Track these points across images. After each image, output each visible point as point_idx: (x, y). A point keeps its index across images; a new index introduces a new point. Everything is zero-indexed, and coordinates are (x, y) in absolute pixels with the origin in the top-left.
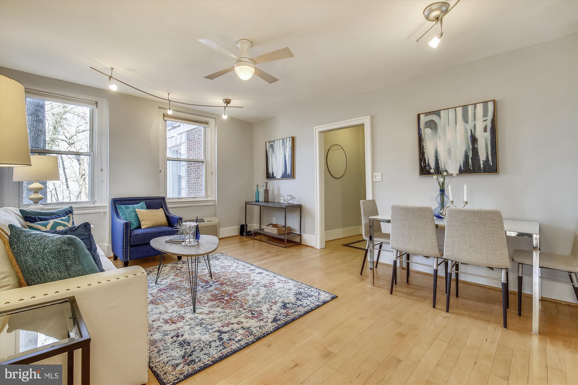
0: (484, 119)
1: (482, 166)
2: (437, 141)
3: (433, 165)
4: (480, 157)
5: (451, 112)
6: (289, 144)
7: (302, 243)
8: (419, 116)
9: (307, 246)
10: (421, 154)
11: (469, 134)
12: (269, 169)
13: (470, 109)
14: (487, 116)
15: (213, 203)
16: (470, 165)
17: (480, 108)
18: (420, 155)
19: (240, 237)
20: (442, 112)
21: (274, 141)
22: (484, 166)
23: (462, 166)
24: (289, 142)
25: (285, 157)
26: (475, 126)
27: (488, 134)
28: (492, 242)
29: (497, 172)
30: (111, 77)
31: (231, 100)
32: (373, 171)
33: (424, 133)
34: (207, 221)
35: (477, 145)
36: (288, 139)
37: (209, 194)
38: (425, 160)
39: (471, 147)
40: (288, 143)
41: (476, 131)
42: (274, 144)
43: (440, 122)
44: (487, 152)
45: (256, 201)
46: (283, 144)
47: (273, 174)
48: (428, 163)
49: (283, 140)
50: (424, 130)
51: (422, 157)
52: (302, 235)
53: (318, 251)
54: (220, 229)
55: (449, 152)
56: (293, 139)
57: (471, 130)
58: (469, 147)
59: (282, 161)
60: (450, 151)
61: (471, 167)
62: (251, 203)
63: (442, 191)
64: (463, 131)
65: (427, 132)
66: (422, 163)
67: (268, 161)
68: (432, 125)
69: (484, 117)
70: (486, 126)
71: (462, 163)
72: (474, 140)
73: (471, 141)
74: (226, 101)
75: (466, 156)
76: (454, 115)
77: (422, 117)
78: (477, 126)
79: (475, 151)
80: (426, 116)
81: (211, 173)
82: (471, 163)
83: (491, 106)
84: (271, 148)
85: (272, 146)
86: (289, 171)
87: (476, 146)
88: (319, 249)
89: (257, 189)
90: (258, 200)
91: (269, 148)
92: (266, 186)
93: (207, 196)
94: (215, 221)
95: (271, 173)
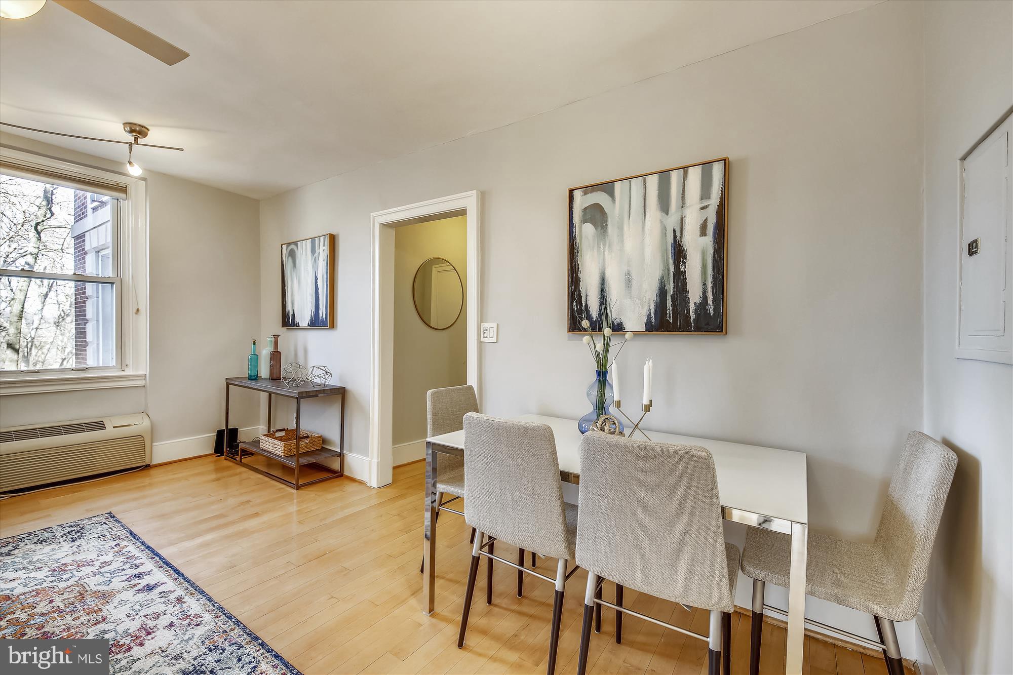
0: (702, 203)
1: (693, 316)
2: (606, 253)
3: (596, 309)
4: (690, 295)
5: (636, 184)
6: (323, 251)
7: (346, 473)
8: (571, 192)
9: (353, 480)
10: (572, 282)
11: (670, 240)
12: (287, 305)
13: (675, 177)
14: (709, 198)
15: (142, 383)
16: (668, 312)
17: (695, 175)
18: (570, 286)
19: (214, 458)
20: (617, 186)
21: (296, 243)
22: (698, 316)
23: (653, 315)
24: (324, 246)
25: (316, 279)
26: (682, 219)
27: (708, 241)
28: (687, 537)
29: (722, 331)
31: (148, 130)
32: (482, 318)
33: (581, 231)
34: (114, 427)
35: (685, 266)
36: (322, 238)
37: (129, 360)
38: (580, 297)
39: (672, 270)
40: (322, 248)
41: (685, 233)
42: (296, 250)
43: (614, 209)
44: (704, 284)
45: (251, 378)
46: (313, 251)
47: (294, 315)
48: (586, 305)
49: (313, 239)
50: (581, 227)
51: (575, 291)
52: (345, 456)
53: (375, 492)
54: (154, 444)
55: (628, 282)
56: (333, 240)
57: (674, 231)
58: (668, 270)
59: (311, 290)
60: (629, 279)
61: (670, 317)
62: (236, 383)
63: (602, 374)
64: (657, 232)
65: (587, 231)
66: (575, 304)
67: (286, 288)
68: (597, 215)
69: (702, 199)
70: (705, 221)
71: (653, 308)
72: (679, 254)
73: (672, 256)
75: (662, 292)
76: (642, 194)
77: (578, 194)
78: (687, 220)
79: (680, 278)
80: (585, 193)
81: (135, 311)
82: (671, 308)
83: (717, 171)
84: (290, 258)
85: (292, 254)
86: (323, 312)
87: (682, 269)
88: (376, 487)
89: (254, 351)
90: (254, 376)
91: (288, 258)
92: (276, 344)
93: (124, 365)
94: (139, 425)
95: (291, 313)
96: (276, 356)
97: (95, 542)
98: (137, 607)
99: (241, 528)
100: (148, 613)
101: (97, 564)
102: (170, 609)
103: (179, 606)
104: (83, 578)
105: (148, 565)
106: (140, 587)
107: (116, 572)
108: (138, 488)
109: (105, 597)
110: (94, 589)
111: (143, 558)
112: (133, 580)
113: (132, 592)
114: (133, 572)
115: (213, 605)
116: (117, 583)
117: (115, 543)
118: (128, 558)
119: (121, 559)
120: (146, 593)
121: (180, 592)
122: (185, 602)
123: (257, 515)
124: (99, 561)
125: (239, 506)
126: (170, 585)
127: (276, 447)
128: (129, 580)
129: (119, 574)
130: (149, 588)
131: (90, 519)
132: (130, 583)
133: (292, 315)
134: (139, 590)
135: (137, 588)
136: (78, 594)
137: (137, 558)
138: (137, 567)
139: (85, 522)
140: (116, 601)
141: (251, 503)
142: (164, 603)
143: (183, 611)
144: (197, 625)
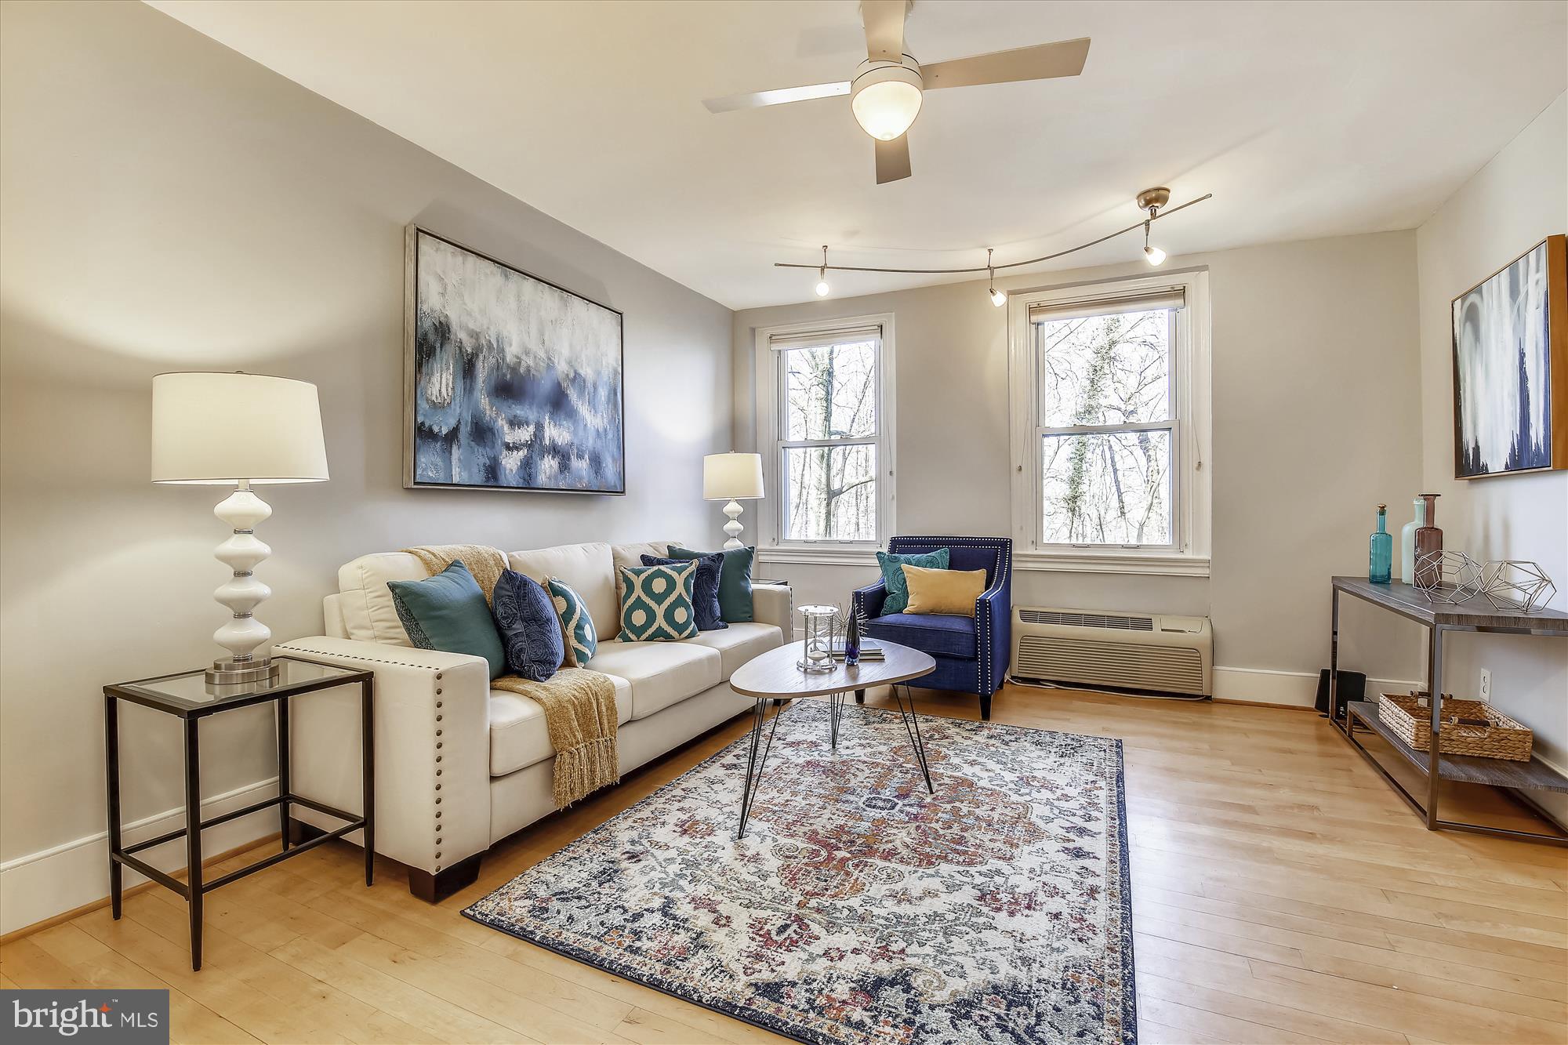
6: (1535, 284)
12: (1464, 429)
15: (1201, 572)
19: (1313, 717)
21: (1480, 289)
24: (1537, 272)
25: (1523, 355)
30: (823, 268)
31: (1169, 191)
34: (1162, 630)
36: (1533, 255)
37: (1189, 539)
40: (1530, 278)
42: (1480, 303)
45: (1375, 580)
46: (1515, 294)
47: (1478, 448)
49: (1514, 265)
54: (1218, 668)
56: (1555, 253)
59: (1511, 383)
67: (1462, 395)
74: (1145, 200)
81: (1196, 465)
84: (1468, 324)
85: (1473, 315)
86: (1537, 431)
89: (1383, 526)
90: (1382, 576)
91: (1464, 325)
92: (1430, 512)
93: (1183, 545)
94: (1196, 633)
95: (1471, 445)
96: (1430, 538)
97: (1077, 768)
98: (1047, 867)
99: (1265, 844)
100: (1050, 882)
101: (1059, 793)
102: (1074, 896)
103: (1085, 897)
104: (1035, 801)
105: (1101, 825)
106: (1071, 845)
107: (1066, 813)
108: (1175, 723)
109: (1034, 833)
110: (1034, 819)
111: (1104, 812)
112: (1072, 833)
113: (1059, 846)
114: (1080, 823)
115: (1122, 930)
116: (1055, 828)
117: (1094, 778)
118: (1090, 803)
119: (1083, 801)
120: (1069, 858)
121: (1101, 882)
122: (1095, 899)
123: (1311, 836)
124: (1062, 791)
125: (1292, 808)
126: (1100, 866)
127: (1402, 725)
128: (1068, 830)
129: (1066, 817)
130: (1078, 853)
131: (1096, 739)
132: (1067, 835)
133: (1474, 449)
134: (1066, 849)
135: (1067, 845)
136: (1017, 816)
137: (1097, 809)
138: (1089, 819)
139: (1089, 740)
140: (1038, 845)
141: (1316, 813)
142: (1075, 883)
143: (1084, 909)
144: (1080, 940)
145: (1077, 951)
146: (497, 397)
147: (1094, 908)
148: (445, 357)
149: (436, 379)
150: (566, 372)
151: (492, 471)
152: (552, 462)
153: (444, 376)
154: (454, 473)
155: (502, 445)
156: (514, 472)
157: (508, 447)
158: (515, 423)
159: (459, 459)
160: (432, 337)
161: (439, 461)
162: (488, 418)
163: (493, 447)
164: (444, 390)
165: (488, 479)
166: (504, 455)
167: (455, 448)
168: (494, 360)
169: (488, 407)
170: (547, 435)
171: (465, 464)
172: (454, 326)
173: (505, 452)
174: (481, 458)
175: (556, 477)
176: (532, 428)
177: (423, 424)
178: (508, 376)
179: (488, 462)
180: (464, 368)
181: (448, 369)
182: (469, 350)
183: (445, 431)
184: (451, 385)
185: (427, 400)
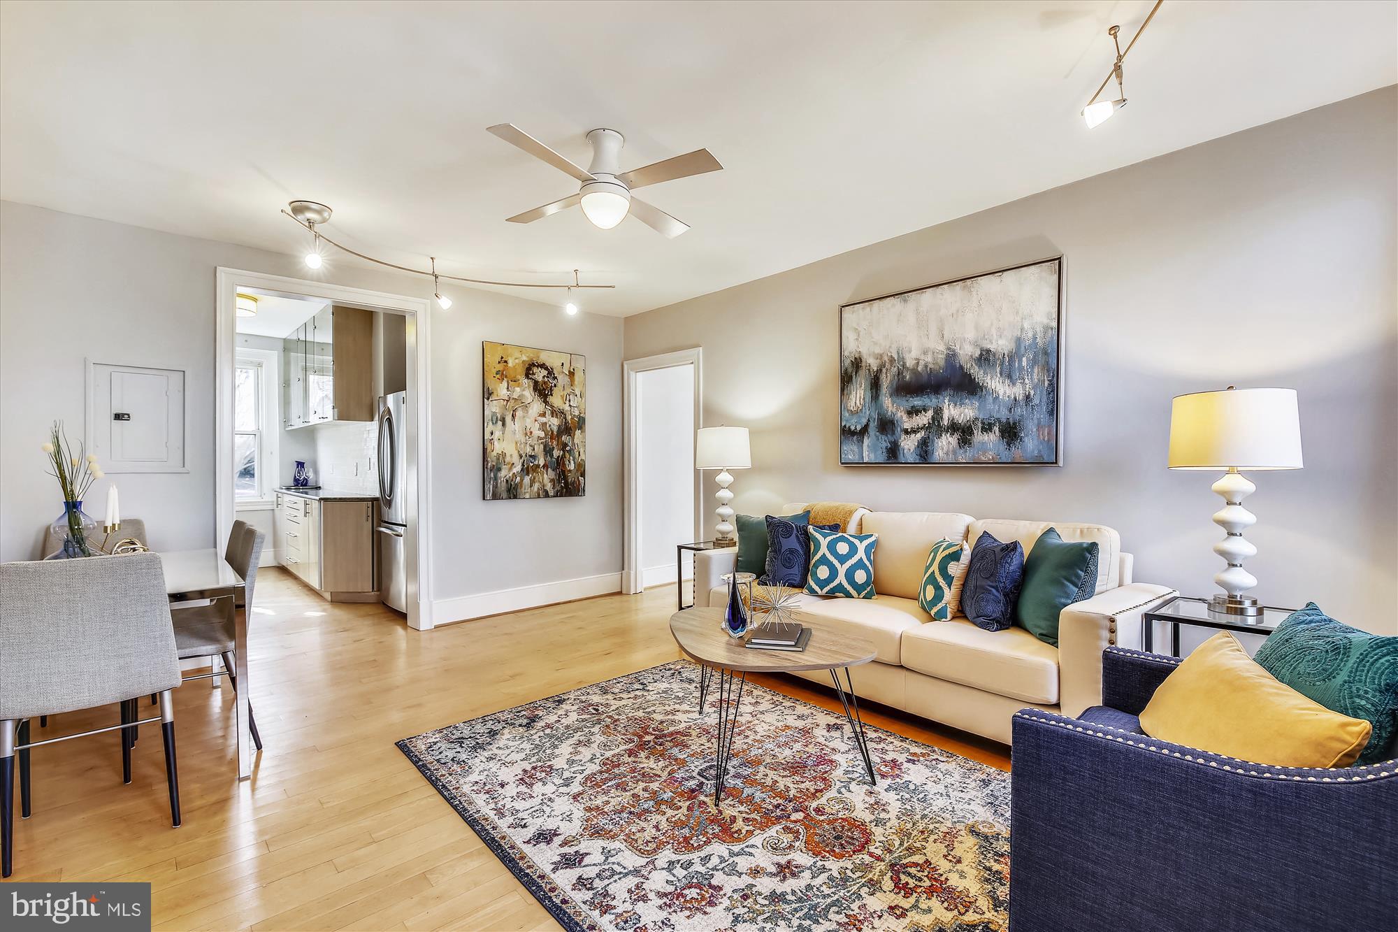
103: (499, 806)
113: (564, 832)
142: (517, 811)
143: (493, 799)
144: (477, 782)
145: (474, 777)
146: (898, 396)
147: (488, 803)
148: (859, 380)
149: (853, 397)
150: (970, 354)
151: (893, 452)
152: (950, 439)
153: (858, 391)
154: (864, 455)
155: (901, 431)
156: (911, 451)
157: (906, 432)
158: (912, 412)
159: (868, 446)
160: (850, 370)
161: (855, 448)
162: (890, 414)
163: (893, 433)
164: (858, 402)
165: (889, 458)
166: (902, 438)
167: (866, 438)
168: (896, 369)
169: (890, 405)
170: (946, 416)
171: (873, 448)
172: (865, 357)
173: (903, 436)
174: (884, 443)
175: (954, 452)
176: (930, 413)
177: (845, 426)
178: (908, 377)
179: (889, 446)
180: (872, 382)
181: (861, 386)
182: (875, 369)
183: (859, 428)
184: (862, 397)
185: (848, 410)
